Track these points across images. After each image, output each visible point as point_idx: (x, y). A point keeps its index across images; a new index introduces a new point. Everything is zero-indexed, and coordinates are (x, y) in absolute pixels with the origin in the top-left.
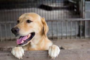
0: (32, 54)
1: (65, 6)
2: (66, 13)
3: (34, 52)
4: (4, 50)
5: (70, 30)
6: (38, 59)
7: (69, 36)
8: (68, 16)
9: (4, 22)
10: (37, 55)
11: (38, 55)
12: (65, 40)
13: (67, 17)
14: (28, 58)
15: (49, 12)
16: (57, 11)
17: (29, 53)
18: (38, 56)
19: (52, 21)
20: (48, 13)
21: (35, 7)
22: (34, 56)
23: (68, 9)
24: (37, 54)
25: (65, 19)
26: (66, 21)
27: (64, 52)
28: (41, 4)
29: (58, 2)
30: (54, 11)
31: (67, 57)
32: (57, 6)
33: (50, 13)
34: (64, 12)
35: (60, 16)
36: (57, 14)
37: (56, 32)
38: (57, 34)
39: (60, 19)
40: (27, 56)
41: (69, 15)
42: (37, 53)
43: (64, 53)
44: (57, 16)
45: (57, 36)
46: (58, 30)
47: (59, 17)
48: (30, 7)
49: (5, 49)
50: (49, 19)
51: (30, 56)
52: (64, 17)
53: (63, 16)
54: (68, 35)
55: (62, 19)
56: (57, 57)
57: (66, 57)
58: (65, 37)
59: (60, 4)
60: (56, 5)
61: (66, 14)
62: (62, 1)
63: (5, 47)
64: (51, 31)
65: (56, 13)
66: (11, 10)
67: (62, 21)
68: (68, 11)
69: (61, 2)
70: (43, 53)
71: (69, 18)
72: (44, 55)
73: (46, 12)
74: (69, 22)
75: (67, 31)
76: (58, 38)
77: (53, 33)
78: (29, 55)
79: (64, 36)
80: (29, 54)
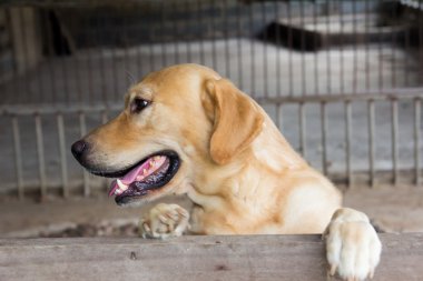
0: (243, 250)
1: (386, 30)
2: (393, 60)
3: (250, 243)
4: (100, 233)
5: (410, 145)
6: (272, 275)
7: (404, 172)
8: (400, 73)
9: (101, 107)
10: (264, 255)
11: (271, 255)
12: (386, 188)
13: (394, 83)
14: (221, 268)
15: (309, 57)
16: (348, 54)
17: (230, 246)
18: (269, 259)
19: (323, 101)
20: (303, 64)
21: (239, 36)
22: (251, 259)
23: (399, 41)
24: (267, 251)
25: (388, 90)
26: (392, 98)
27: (395, 243)
28: (269, 18)
29: (354, 12)
30: (335, 54)
31: (409, 269)
32: (348, 29)
33: (316, 61)
34: (381, 58)
35: (361, 76)
36: (349, 66)
37: (341, 153)
38: (347, 160)
39: (361, 89)
40: (219, 261)
41: (408, 69)
42: (267, 247)
43: (392, 247)
44: (348, 78)
45: (348, 171)
46: (353, 142)
47: (355, 83)
48: (218, 34)
49: (103, 228)
50: (310, 91)
51: (234, 259)
52: (381, 83)
53: (374, 75)
54: (400, 166)
55: (374, 90)
56: (372, 276)
57: (405, 266)
58: (389, 176)
59: (361, 17)
60: (342, 23)
61: (393, 69)
62: (372, 5)
63: (105, 223)
64: (320, 148)
65: (342, 60)
66: (133, 52)
67: (371, 101)
68: (399, 54)
69: (367, 12)
70: (292, 250)
71: (407, 85)
72: (297, 257)
73: (297, 57)
74: (407, 106)
75: (398, 146)
76: (352, 178)
77: (329, 159)
78: (226, 256)
79: (382, 172)
80: (230, 251)
